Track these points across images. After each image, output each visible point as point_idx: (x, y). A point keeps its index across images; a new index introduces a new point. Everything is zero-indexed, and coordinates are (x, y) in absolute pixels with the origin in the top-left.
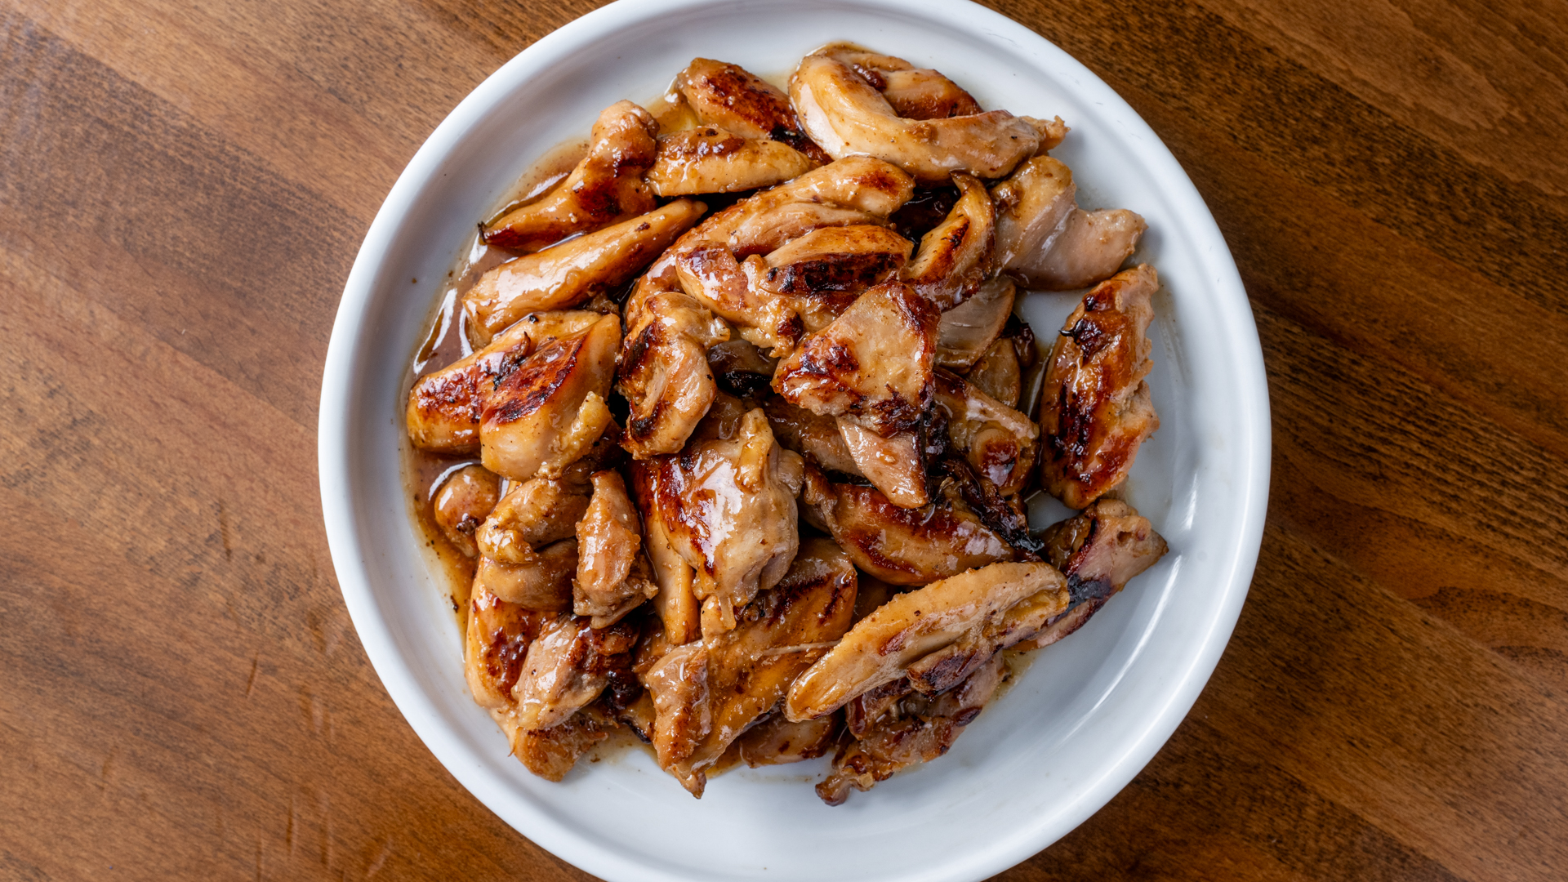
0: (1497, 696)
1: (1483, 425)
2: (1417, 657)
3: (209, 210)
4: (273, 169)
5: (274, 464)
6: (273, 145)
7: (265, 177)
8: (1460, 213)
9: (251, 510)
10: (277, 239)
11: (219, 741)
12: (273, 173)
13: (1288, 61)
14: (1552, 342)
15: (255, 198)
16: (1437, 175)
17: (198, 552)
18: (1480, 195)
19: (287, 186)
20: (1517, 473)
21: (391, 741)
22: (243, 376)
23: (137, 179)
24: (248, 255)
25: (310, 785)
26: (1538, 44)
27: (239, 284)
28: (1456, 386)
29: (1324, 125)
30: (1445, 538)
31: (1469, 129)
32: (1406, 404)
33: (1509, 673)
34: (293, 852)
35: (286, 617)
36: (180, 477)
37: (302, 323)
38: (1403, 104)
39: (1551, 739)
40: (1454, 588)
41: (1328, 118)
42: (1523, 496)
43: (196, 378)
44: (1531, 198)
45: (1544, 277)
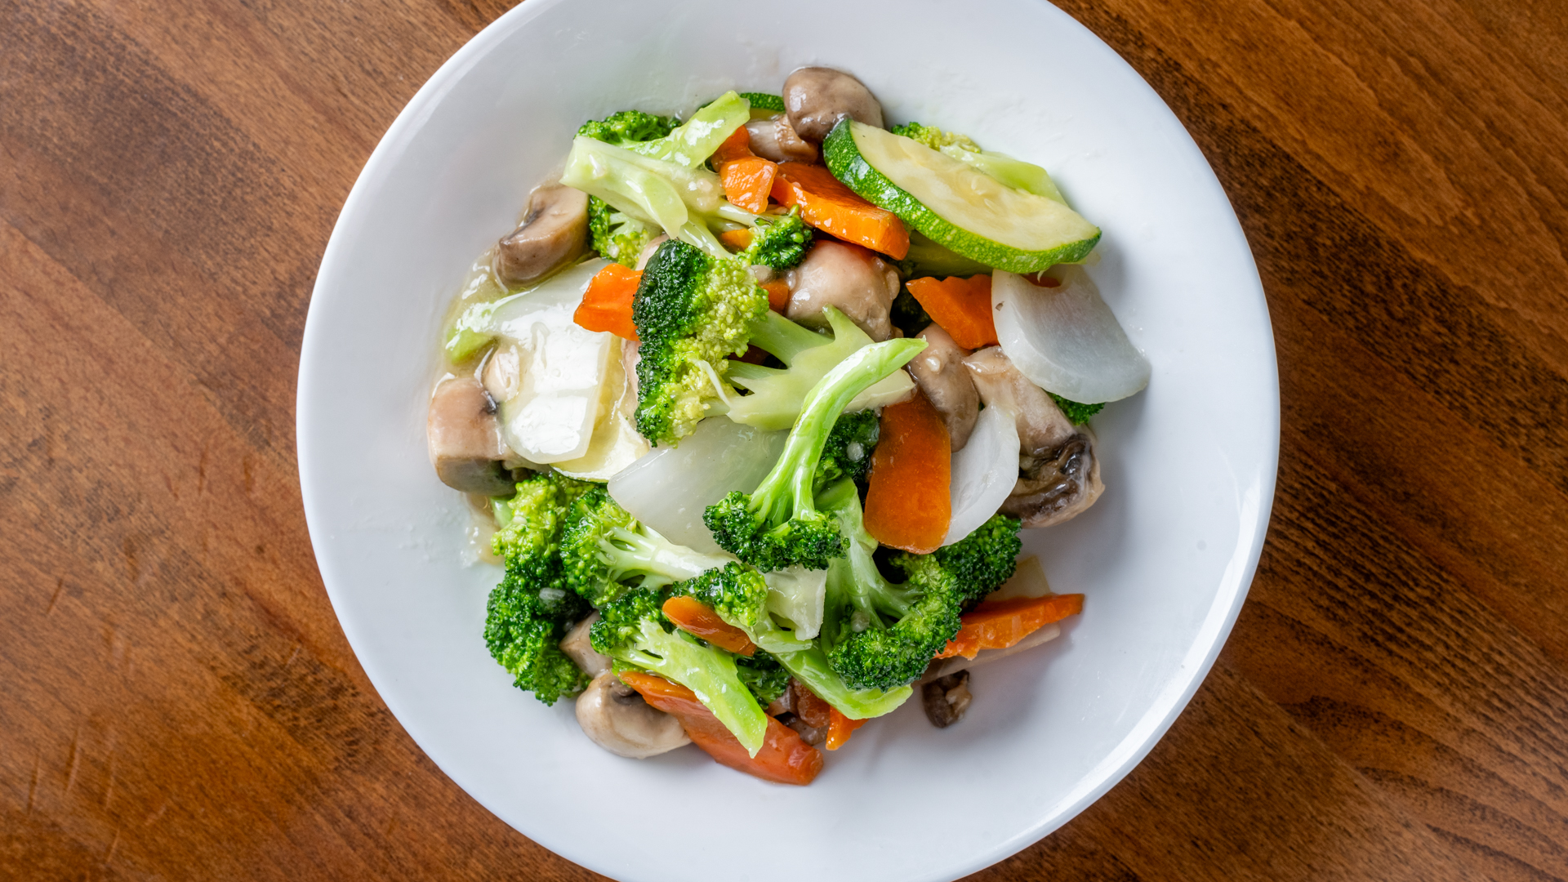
0: (1353, 819)
1: (1384, 533)
2: (1278, 765)
3: (86, 97)
4: (161, 66)
5: (113, 376)
6: (164, 39)
7: (150, 71)
8: (1396, 308)
9: (82, 420)
10: (153, 140)
11: (9, 658)
12: (159, 69)
13: (1242, 121)
14: (1470, 459)
15: (136, 92)
16: (1378, 265)
17: (18, 455)
18: (1419, 294)
19: (172, 85)
20: (1412, 589)
21: (192, 686)
22: (95, 278)
23: (12, 52)
24: (120, 151)
25: (99, 719)
26: (1504, 145)
27: (106, 181)
28: (1362, 488)
29: (1269, 194)
30: (1327, 645)
31: (1418, 223)
32: (1308, 499)
33: (1369, 796)
34: (70, 787)
35: (102, 540)
36: (11, 374)
37: (167, 232)
38: (1354, 185)
39: (1402, 871)
40: (1328, 699)
41: (1274, 188)
42: (1414, 614)
43: (45, 272)
44: (1471, 305)
45: (1472, 389)
